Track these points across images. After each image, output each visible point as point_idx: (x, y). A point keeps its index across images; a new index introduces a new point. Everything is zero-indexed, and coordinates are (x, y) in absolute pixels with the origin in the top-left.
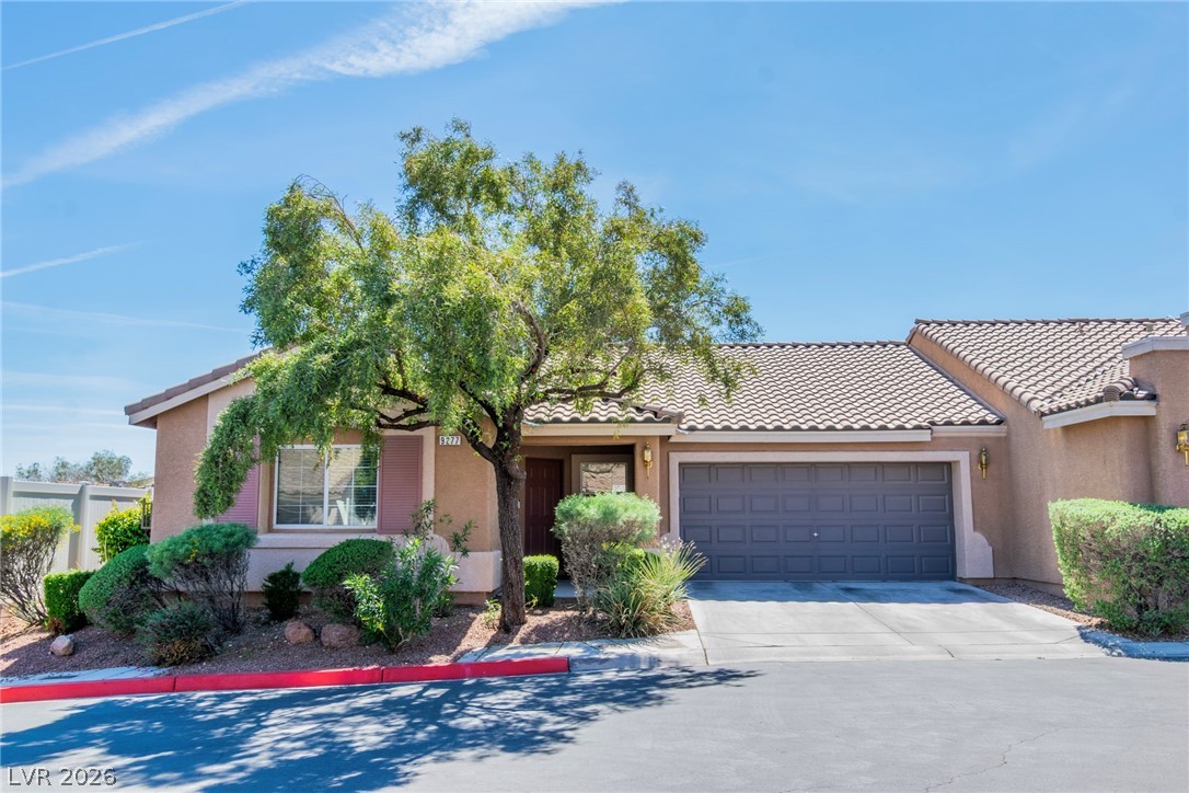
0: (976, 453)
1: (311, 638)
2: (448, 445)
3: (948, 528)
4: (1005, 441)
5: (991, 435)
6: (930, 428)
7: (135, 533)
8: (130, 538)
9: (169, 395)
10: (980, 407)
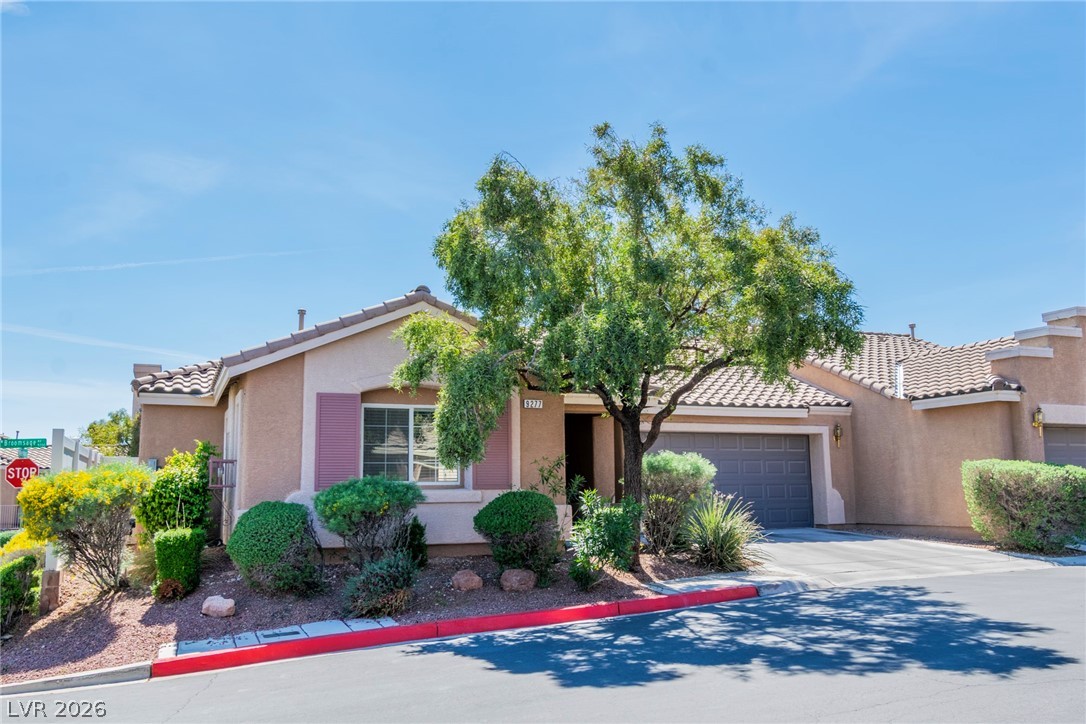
0: (832, 428)
1: (481, 584)
2: (532, 408)
3: (807, 486)
4: (850, 419)
5: (841, 414)
6: (807, 408)
7: (196, 491)
8: (191, 497)
9: (271, 348)
10: (822, 392)
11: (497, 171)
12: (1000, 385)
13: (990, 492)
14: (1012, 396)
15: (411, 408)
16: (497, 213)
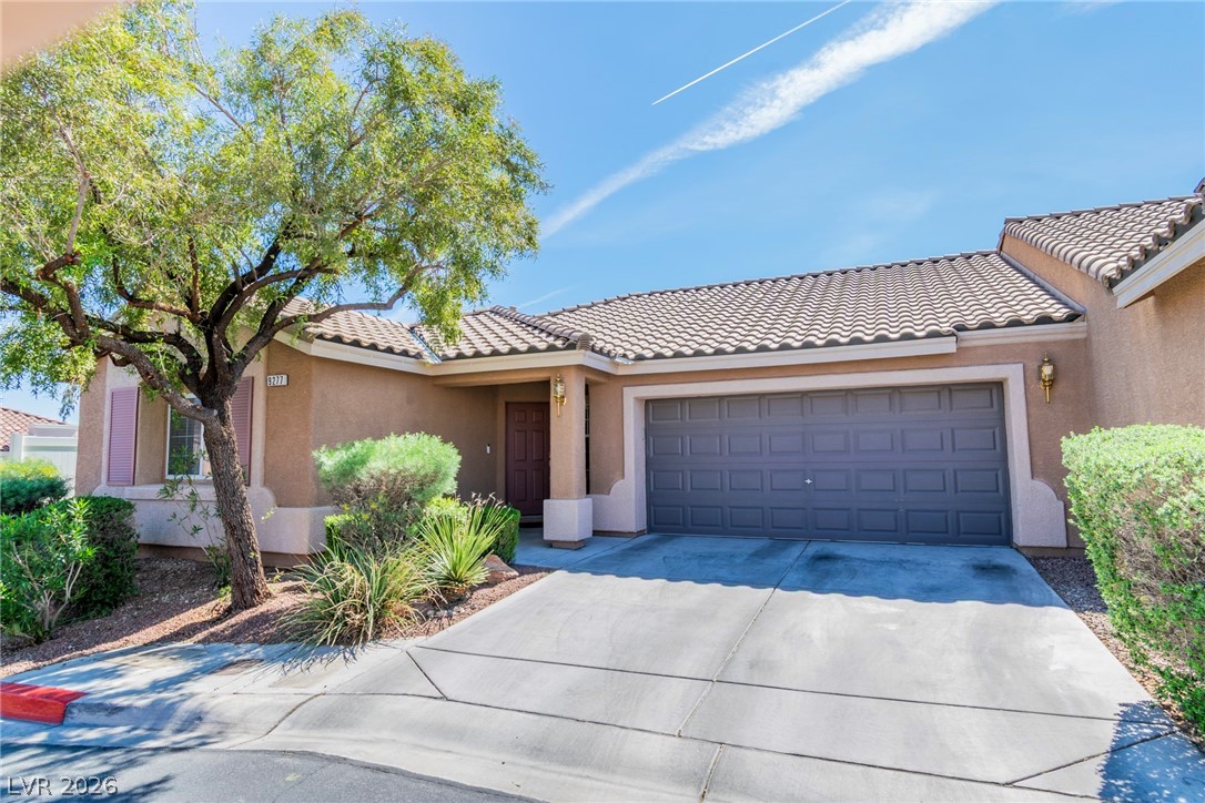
0: (1033, 365)
2: (276, 386)
3: (1000, 473)
4: (1082, 346)
5: (1059, 337)
6: (953, 334)
10: (1054, 301)
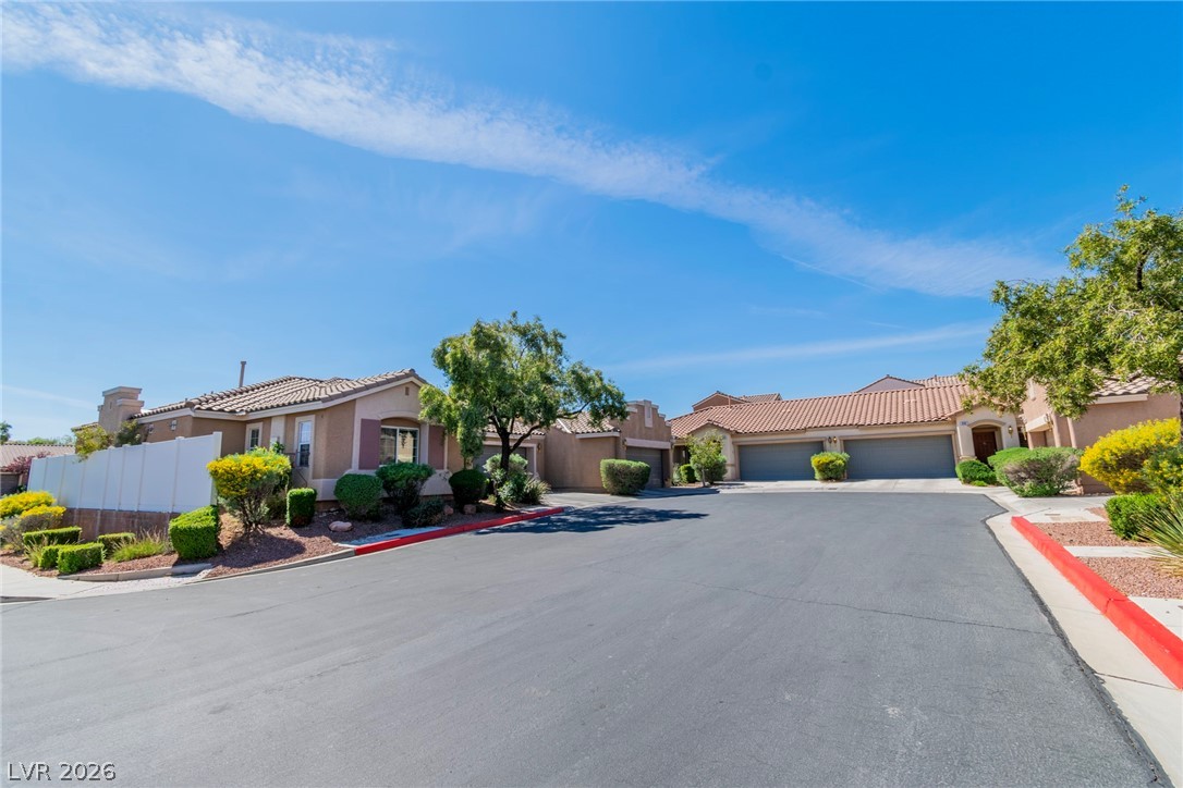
1: (453, 512)
11: (478, 325)
12: (615, 430)
13: (612, 472)
14: (617, 434)
15: (398, 428)
16: (479, 345)
